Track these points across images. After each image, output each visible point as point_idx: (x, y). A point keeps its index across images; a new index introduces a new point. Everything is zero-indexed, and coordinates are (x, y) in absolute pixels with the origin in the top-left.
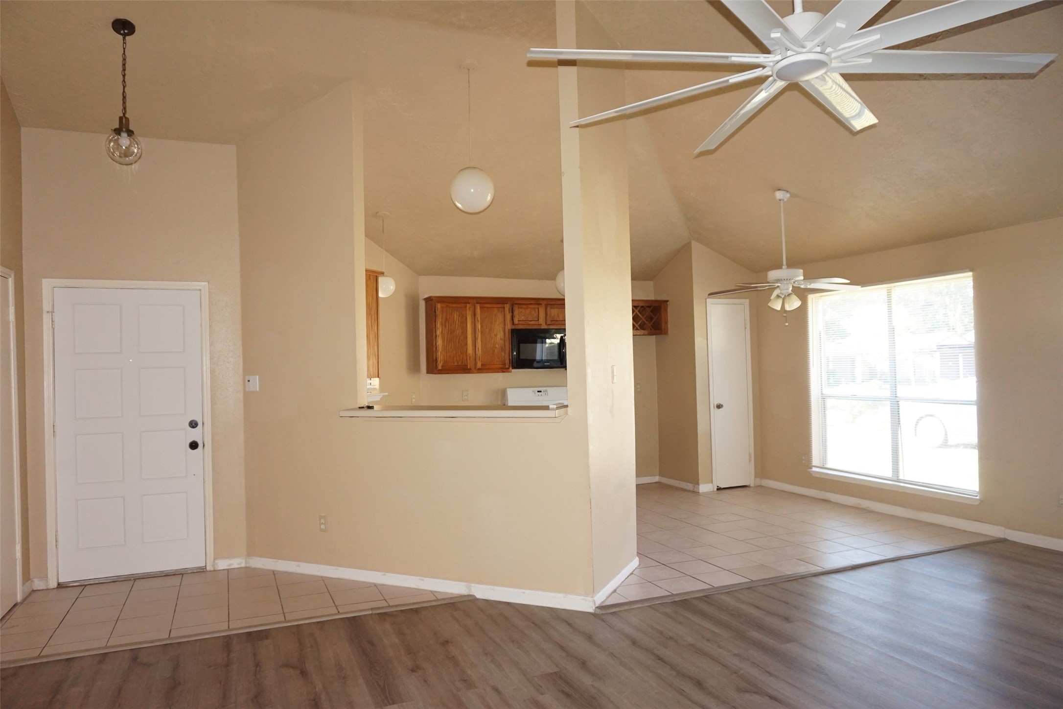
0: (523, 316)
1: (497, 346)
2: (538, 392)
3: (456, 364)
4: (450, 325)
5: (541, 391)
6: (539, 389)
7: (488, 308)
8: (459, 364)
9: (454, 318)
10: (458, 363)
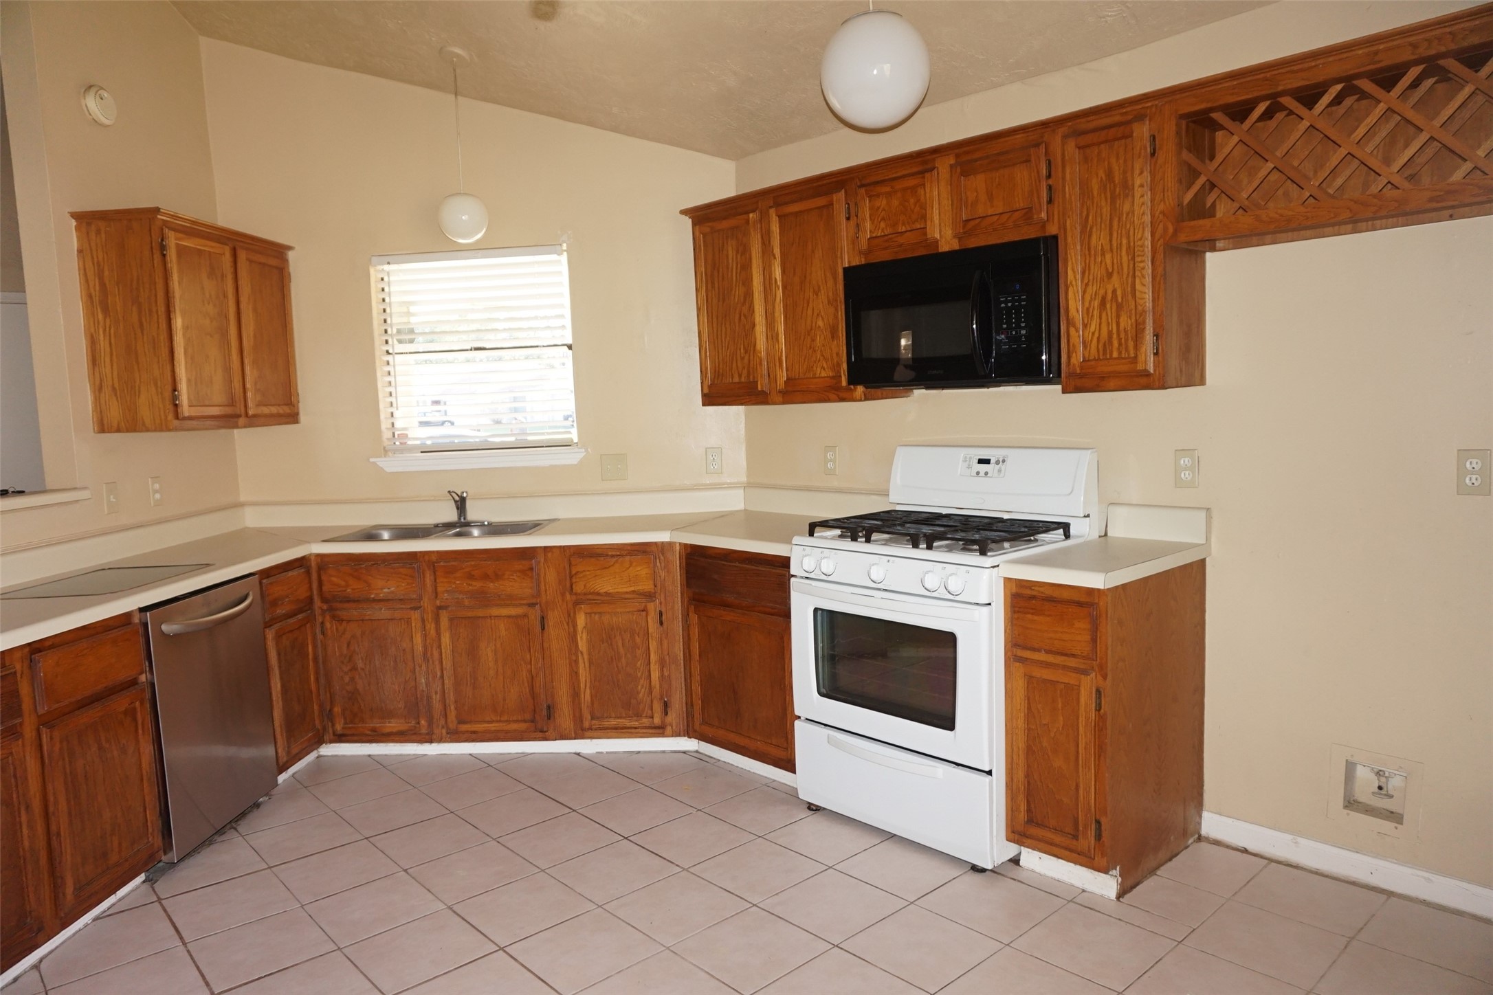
0: (883, 219)
1: (820, 323)
2: (981, 461)
3: (736, 379)
4: (721, 279)
5: (987, 462)
6: (984, 454)
7: (797, 214)
8: (743, 380)
9: (727, 256)
10: (740, 376)
